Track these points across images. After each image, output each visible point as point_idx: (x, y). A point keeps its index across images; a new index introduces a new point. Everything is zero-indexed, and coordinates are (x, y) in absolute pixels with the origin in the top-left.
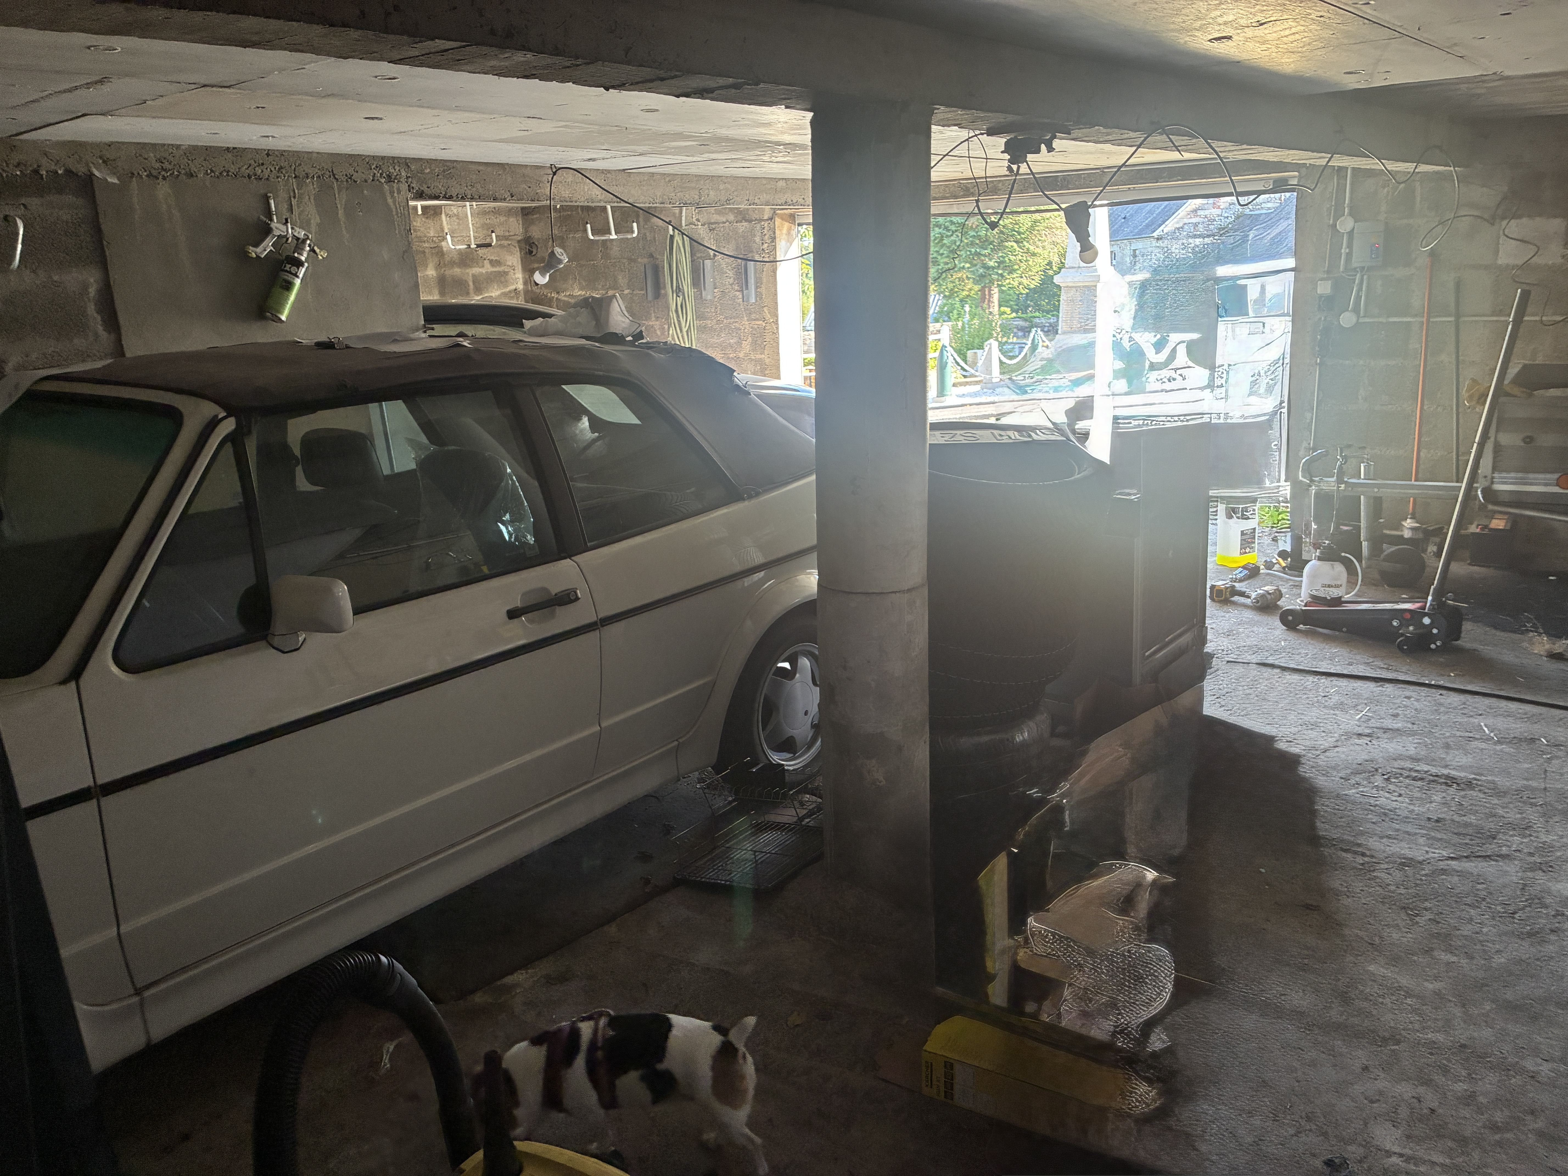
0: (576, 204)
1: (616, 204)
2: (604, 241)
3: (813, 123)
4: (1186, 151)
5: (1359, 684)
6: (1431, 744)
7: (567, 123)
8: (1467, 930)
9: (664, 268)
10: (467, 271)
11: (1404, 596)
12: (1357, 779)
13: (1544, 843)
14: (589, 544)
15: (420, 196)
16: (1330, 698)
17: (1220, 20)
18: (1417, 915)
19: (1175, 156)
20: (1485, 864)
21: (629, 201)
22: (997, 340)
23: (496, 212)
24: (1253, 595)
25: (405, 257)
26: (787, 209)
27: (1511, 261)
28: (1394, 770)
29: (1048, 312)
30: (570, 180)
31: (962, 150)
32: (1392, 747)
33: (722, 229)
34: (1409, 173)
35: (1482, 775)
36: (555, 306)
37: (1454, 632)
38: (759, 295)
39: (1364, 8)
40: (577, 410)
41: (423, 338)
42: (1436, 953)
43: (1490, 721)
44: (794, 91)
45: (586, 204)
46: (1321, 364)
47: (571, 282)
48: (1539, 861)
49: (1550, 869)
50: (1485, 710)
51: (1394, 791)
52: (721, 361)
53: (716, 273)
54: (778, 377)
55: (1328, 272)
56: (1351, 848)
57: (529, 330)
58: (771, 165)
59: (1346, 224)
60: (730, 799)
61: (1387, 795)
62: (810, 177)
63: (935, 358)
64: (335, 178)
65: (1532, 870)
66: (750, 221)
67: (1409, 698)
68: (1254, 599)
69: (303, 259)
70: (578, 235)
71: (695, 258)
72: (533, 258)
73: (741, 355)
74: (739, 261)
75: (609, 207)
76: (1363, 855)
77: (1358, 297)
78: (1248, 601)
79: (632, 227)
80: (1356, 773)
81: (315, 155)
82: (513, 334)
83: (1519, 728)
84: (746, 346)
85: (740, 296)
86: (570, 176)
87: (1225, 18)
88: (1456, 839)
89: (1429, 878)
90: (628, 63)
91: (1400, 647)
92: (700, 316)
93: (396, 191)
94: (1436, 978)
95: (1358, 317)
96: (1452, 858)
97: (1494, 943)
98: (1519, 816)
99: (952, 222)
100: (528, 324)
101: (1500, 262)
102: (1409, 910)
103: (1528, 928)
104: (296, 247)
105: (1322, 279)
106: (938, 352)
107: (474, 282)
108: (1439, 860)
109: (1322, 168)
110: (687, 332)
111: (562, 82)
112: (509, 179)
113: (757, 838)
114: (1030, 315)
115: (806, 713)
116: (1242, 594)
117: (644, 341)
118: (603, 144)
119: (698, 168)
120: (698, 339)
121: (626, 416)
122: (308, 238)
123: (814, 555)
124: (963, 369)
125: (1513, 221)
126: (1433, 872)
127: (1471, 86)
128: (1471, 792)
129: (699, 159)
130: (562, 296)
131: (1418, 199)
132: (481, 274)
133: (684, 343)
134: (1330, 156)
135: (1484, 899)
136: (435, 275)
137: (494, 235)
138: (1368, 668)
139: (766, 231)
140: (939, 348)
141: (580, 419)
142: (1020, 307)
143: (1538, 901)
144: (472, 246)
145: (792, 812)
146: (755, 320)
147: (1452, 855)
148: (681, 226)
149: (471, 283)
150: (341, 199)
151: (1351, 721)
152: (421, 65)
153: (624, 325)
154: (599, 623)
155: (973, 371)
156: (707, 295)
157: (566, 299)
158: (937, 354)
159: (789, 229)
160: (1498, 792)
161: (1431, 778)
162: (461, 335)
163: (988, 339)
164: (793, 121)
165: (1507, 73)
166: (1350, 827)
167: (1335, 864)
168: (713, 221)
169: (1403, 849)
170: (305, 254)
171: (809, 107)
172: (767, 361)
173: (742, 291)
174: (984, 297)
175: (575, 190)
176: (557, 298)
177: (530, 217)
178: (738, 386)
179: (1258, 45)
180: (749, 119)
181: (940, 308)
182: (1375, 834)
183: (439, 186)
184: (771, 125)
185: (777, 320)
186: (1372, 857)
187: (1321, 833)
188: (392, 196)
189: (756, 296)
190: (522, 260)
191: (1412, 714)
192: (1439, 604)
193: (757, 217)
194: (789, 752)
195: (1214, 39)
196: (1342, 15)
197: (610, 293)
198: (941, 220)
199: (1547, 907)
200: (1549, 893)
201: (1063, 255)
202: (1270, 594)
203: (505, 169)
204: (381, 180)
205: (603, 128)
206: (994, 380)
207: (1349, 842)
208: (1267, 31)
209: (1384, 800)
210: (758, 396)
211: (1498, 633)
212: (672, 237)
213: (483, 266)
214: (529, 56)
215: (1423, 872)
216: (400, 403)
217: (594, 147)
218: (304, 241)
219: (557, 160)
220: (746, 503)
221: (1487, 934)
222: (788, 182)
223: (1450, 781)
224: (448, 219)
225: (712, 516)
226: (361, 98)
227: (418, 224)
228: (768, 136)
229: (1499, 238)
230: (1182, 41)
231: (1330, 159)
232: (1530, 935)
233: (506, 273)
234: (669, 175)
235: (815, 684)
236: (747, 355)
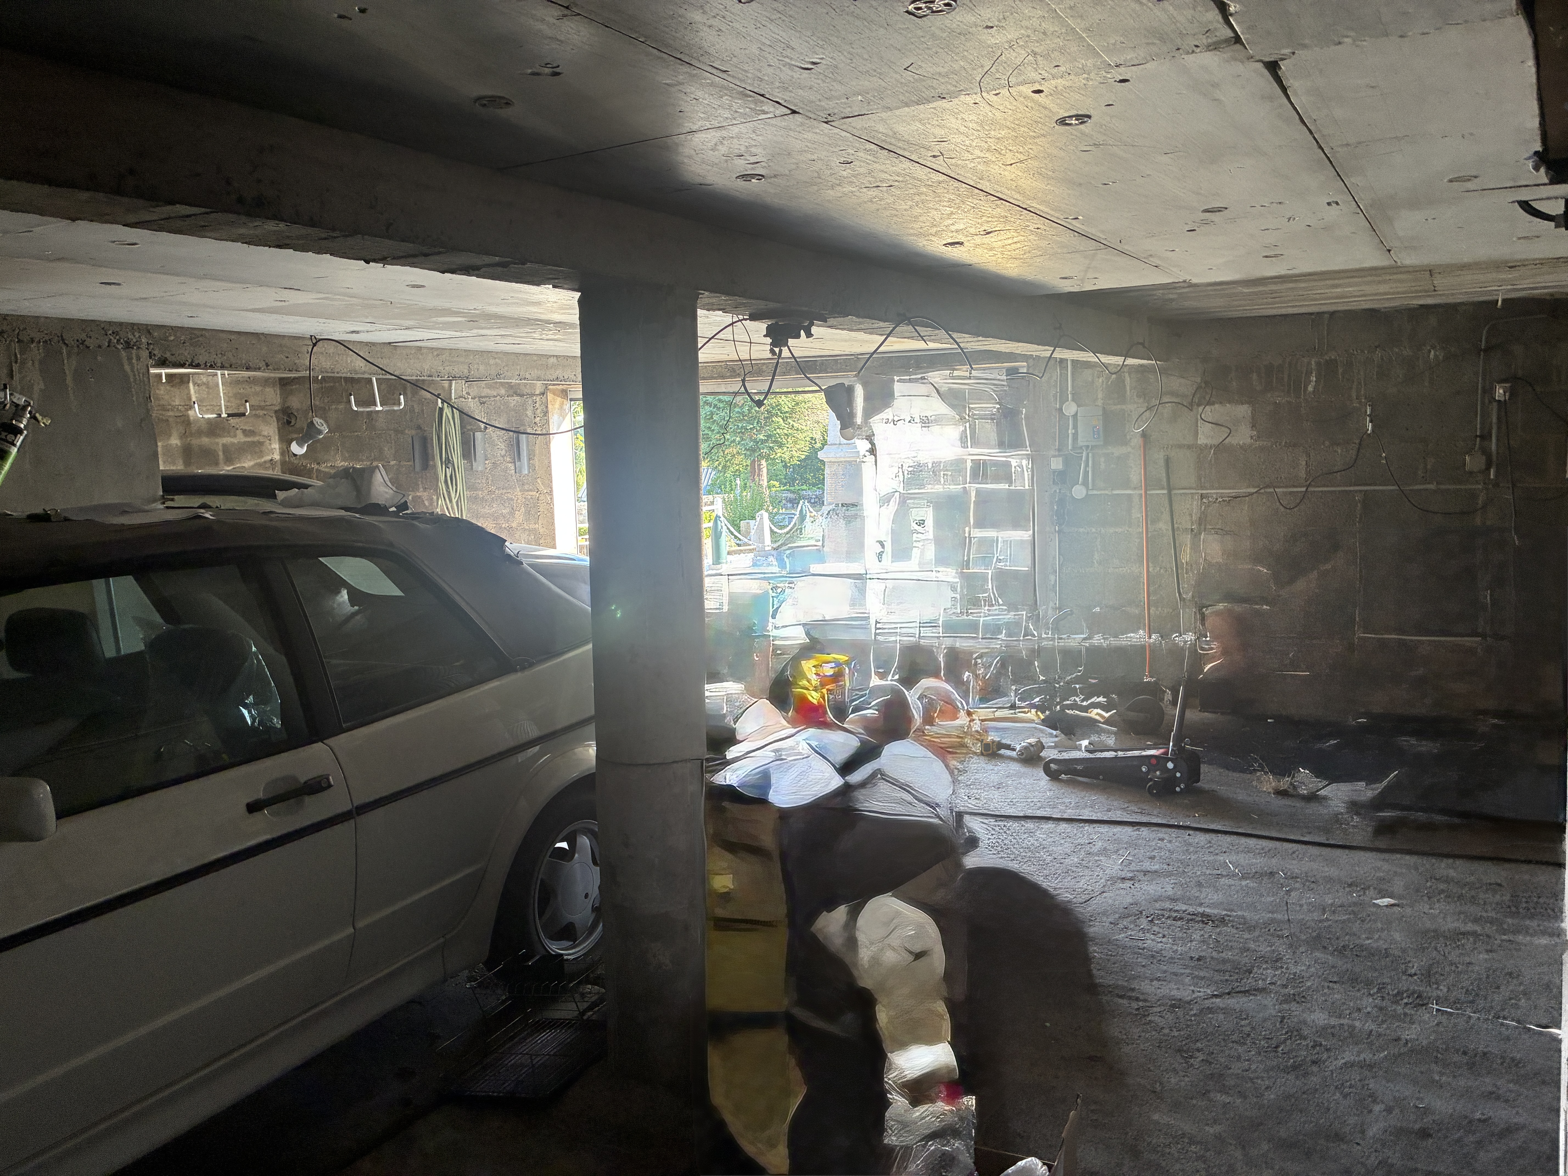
0: (338, 375)
1: (381, 376)
2: (370, 413)
3: (580, 301)
4: (930, 341)
5: (1118, 829)
6: (1186, 884)
7: (327, 295)
8: (1236, 1068)
9: (432, 440)
10: (217, 440)
11: (1149, 743)
12: (1125, 923)
13: (1295, 974)
14: (344, 725)
15: (163, 363)
16: (1094, 845)
17: (953, 228)
18: (1191, 1057)
19: (921, 345)
20: (1245, 999)
21: (395, 373)
22: (767, 510)
23: (250, 381)
24: (1018, 748)
25: (143, 425)
26: (559, 385)
27: (1209, 442)
28: (1156, 912)
29: (814, 485)
30: (331, 351)
31: (727, 334)
32: (1151, 888)
33: (493, 403)
34: (1119, 365)
35: (1232, 910)
36: (315, 476)
37: (1194, 775)
38: (531, 467)
39: (1074, 222)
40: (336, 583)
41: (160, 509)
42: (1212, 1095)
43: (1234, 858)
44: (562, 271)
45: (349, 375)
46: (1059, 532)
47: (332, 453)
48: (1292, 992)
49: (1303, 1000)
50: (1228, 847)
51: (1159, 933)
52: (493, 531)
53: (487, 445)
54: (554, 547)
55: (1059, 450)
56: (1127, 993)
57: (282, 501)
58: (542, 342)
59: (1070, 409)
60: (504, 997)
61: (1152, 937)
62: (579, 354)
63: (710, 528)
64: (65, 343)
65: (1286, 1001)
66: (522, 396)
67: (1162, 840)
68: (1019, 751)
69: (22, 426)
70: (341, 406)
71: (465, 430)
72: (290, 429)
73: (514, 525)
74: (511, 433)
75: (374, 379)
76: (1137, 999)
77: (1086, 473)
78: (1014, 754)
79: (399, 399)
80: (1123, 917)
81: (42, 320)
82: (266, 505)
83: (1260, 863)
84: (519, 516)
85: (513, 468)
86: (331, 348)
87: (957, 227)
88: (1217, 977)
89: (1198, 1018)
90: (390, 238)
91: (1150, 791)
92: (471, 487)
93: (134, 358)
94: (1215, 1121)
95: (1088, 489)
96: (1216, 996)
97: (1262, 1078)
98: (1269, 948)
99: (720, 401)
100: (281, 495)
101: (1199, 442)
102: (1184, 1052)
103: (1292, 1061)
104: (14, 414)
105: (1054, 456)
106: (712, 522)
107: (224, 452)
108: (1204, 999)
109: (1047, 359)
110: (457, 502)
111: (318, 253)
112: (264, 349)
113: (533, 1039)
114: (797, 488)
115: (586, 896)
116: (1008, 747)
117: (408, 512)
118: (367, 317)
119: (468, 344)
120: (469, 510)
121: (389, 588)
122: (29, 405)
123: (591, 729)
124: (736, 537)
125: (1207, 407)
126: (1202, 1010)
127: (1165, 292)
128: (1225, 928)
129: (468, 335)
130: (323, 467)
131: (1128, 388)
132: (233, 444)
133: (454, 513)
134: (1053, 348)
135: (1249, 1035)
136: (179, 444)
137: (248, 404)
138: (1125, 814)
139: (537, 405)
140: (713, 518)
141: (338, 592)
142: (789, 481)
143: (1295, 1033)
144: (222, 416)
145: (573, 1006)
146: (528, 491)
147: (1215, 993)
148: (451, 398)
149: (221, 453)
150: (70, 366)
151: (1113, 866)
152: (161, 229)
153: (388, 496)
154: (354, 812)
155: (746, 540)
156: (478, 466)
157: (327, 470)
158: (711, 524)
159: (562, 404)
160: (1251, 928)
161: (1190, 917)
162: (204, 506)
163: (759, 510)
164: (563, 301)
165: (1195, 281)
166: (1123, 972)
167: (1113, 1011)
168: (483, 395)
169: (1172, 990)
170: (25, 421)
171: (577, 287)
172: (541, 531)
173: (514, 462)
174: (754, 471)
175: (337, 361)
176: (317, 470)
177: (289, 387)
178: (510, 555)
179: (985, 251)
180: (517, 298)
181: (712, 480)
182: (1146, 977)
183: (185, 354)
184: (540, 304)
185: (551, 491)
186: (1145, 1001)
187: (1098, 981)
188: (131, 363)
189: (529, 467)
190: (279, 431)
191: (1167, 855)
192: (1179, 750)
193: (529, 391)
194: (568, 939)
195: (949, 244)
196: (1055, 228)
197: (375, 464)
198: (710, 398)
199: (1305, 1039)
200: (1305, 1022)
201: (825, 432)
202: (1032, 746)
203: (260, 339)
204: (118, 346)
205: (366, 302)
206: (767, 548)
207: (1123, 987)
208: (993, 240)
209: (1151, 942)
210: (531, 565)
211: (1230, 774)
212: (441, 410)
213: (235, 436)
214: (282, 225)
215: (1192, 1012)
216: (129, 581)
217: (358, 319)
218: (24, 408)
219: (317, 331)
220: (519, 674)
221: (1255, 1071)
222: (559, 359)
223: (1206, 918)
224: (196, 387)
225: (482, 689)
226: (96, 263)
227: (162, 392)
228: (539, 315)
229: (1197, 422)
230: (921, 245)
231: (1053, 351)
232: (1295, 1067)
233: (261, 444)
234: (438, 349)
235: (595, 863)
236: (520, 525)
